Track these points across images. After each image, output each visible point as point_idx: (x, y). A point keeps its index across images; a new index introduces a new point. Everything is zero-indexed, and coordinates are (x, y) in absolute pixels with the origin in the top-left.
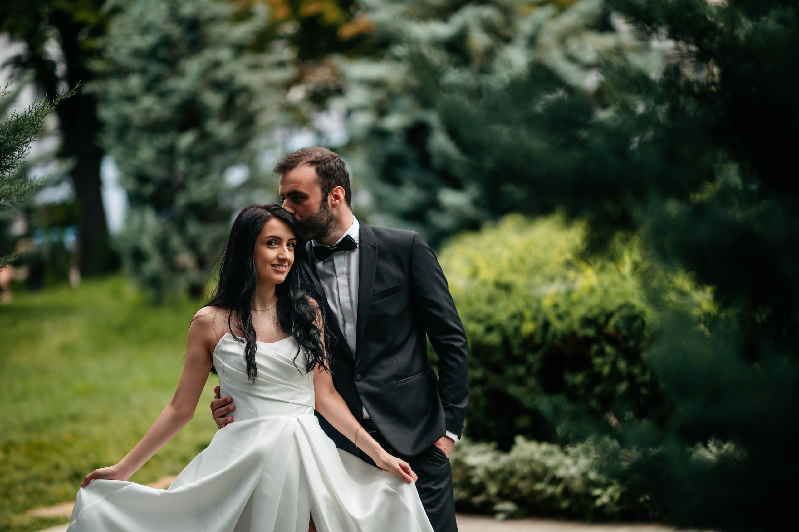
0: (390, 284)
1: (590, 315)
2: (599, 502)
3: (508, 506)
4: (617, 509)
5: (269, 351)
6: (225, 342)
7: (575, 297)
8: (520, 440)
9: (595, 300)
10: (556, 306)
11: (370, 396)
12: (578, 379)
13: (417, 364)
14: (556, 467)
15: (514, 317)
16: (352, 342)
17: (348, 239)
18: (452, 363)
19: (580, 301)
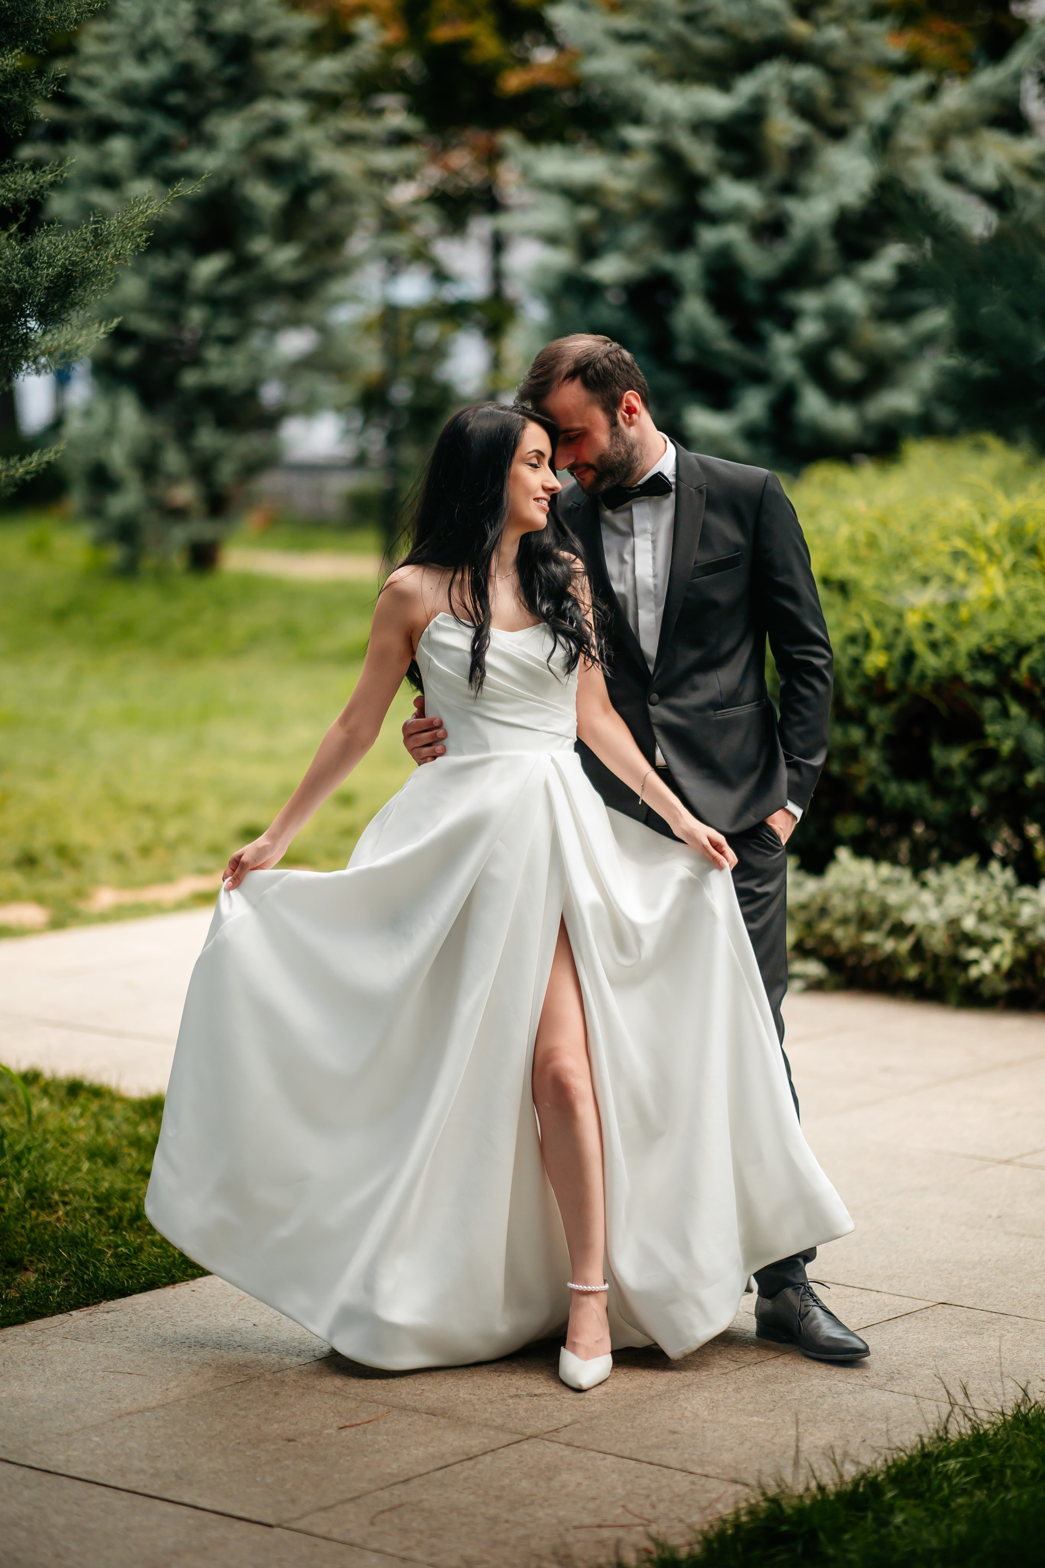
0: (721, 553)
1: (988, 648)
2: (974, 972)
3: (814, 969)
4: (1003, 987)
5: (510, 646)
6: (438, 627)
7: (964, 613)
8: (843, 854)
9: (998, 623)
10: (929, 626)
11: (670, 731)
12: (957, 757)
13: (749, 690)
14: (903, 908)
15: (852, 640)
16: (649, 644)
17: (659, 477)
18: (805, 692)
19: (972, 622)
